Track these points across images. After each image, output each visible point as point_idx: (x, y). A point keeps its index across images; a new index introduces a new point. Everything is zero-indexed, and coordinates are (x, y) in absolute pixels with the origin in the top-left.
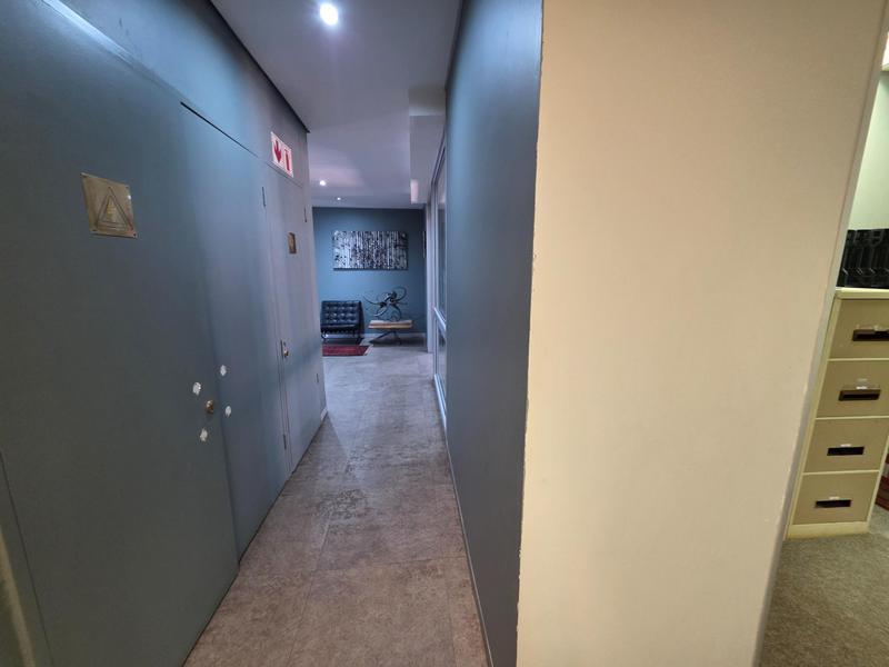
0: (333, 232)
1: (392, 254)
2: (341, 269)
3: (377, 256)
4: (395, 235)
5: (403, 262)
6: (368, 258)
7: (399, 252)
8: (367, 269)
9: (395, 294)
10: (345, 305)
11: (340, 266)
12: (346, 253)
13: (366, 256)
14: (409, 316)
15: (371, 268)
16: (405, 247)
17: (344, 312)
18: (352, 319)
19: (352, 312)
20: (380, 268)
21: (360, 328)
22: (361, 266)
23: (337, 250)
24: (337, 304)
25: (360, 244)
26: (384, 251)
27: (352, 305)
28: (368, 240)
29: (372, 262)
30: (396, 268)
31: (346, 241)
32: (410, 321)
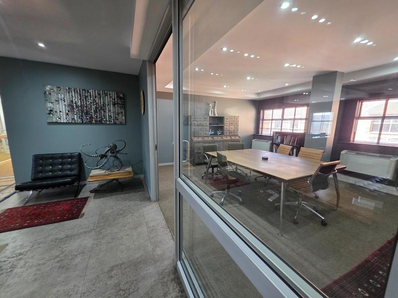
0: (44, 86)
1: (111, 111)
2: (57, 123)
3: (96, 112)
4: (114, 95)
5: (122, 118)
6: (87, 113)
7: (118, 109)
8: (86, 123)
9: (115, 147)
10: (62, 156)
11: (54, 120)
12: (61, 108)
13: (84, 112)
14: (129, 164)
15: (90, 123)
16: (123, 106)
17: (61, 164)
18: (71, 170)
19: (70, 163)
20: (100, 122)
21: (81, 176)
22: (79, 121)
23: (49, 105)
24: (53, 157)
25: (76, 99)
26: (103, 108)
27: (71, 156)
28: (86, 97)
29: (91, 118)
30: (115, 123)
31: (61, 96)
32: (129, 169)
